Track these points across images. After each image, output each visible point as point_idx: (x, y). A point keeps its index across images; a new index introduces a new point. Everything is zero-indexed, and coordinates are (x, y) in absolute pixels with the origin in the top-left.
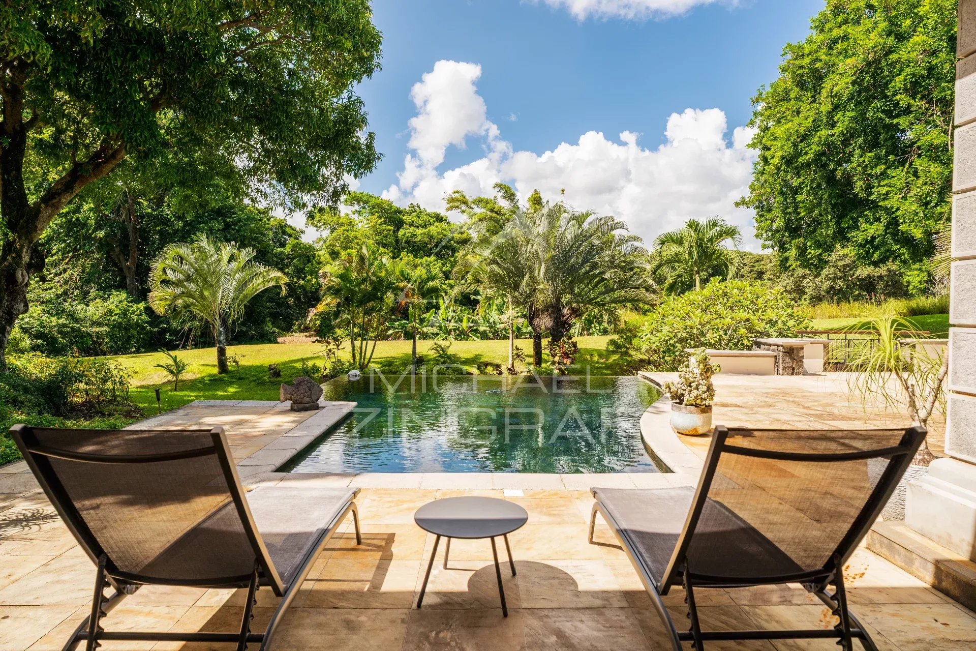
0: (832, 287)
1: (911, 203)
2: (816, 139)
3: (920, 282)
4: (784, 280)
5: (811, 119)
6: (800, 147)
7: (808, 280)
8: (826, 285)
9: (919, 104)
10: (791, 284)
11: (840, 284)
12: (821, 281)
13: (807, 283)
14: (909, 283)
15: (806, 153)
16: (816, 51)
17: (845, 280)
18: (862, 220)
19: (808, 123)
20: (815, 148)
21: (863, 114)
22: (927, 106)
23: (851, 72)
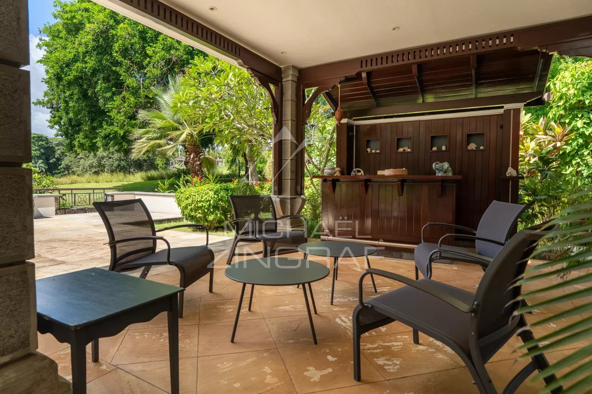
0: (119, 165)
1: (122, 116)
2: (75, 67)
3: (163, 164)
4: (91, 160)
5: (72, 55)
6: (65, 70)
7: (105, 160)
8: (116, 164)
9: (126, 62)
10: (96, 162)
11: (123, 163)
12: (113, 161)
13: (105, 162)
14: (158, 165)
15: (69, 75)
16: (75, 12)
17: (126, 161)
18: (104, 123)
19: (71, 56)
20: (75, 73)
21: (100, 61)
22: (131, 64)
23: (92, 33)
